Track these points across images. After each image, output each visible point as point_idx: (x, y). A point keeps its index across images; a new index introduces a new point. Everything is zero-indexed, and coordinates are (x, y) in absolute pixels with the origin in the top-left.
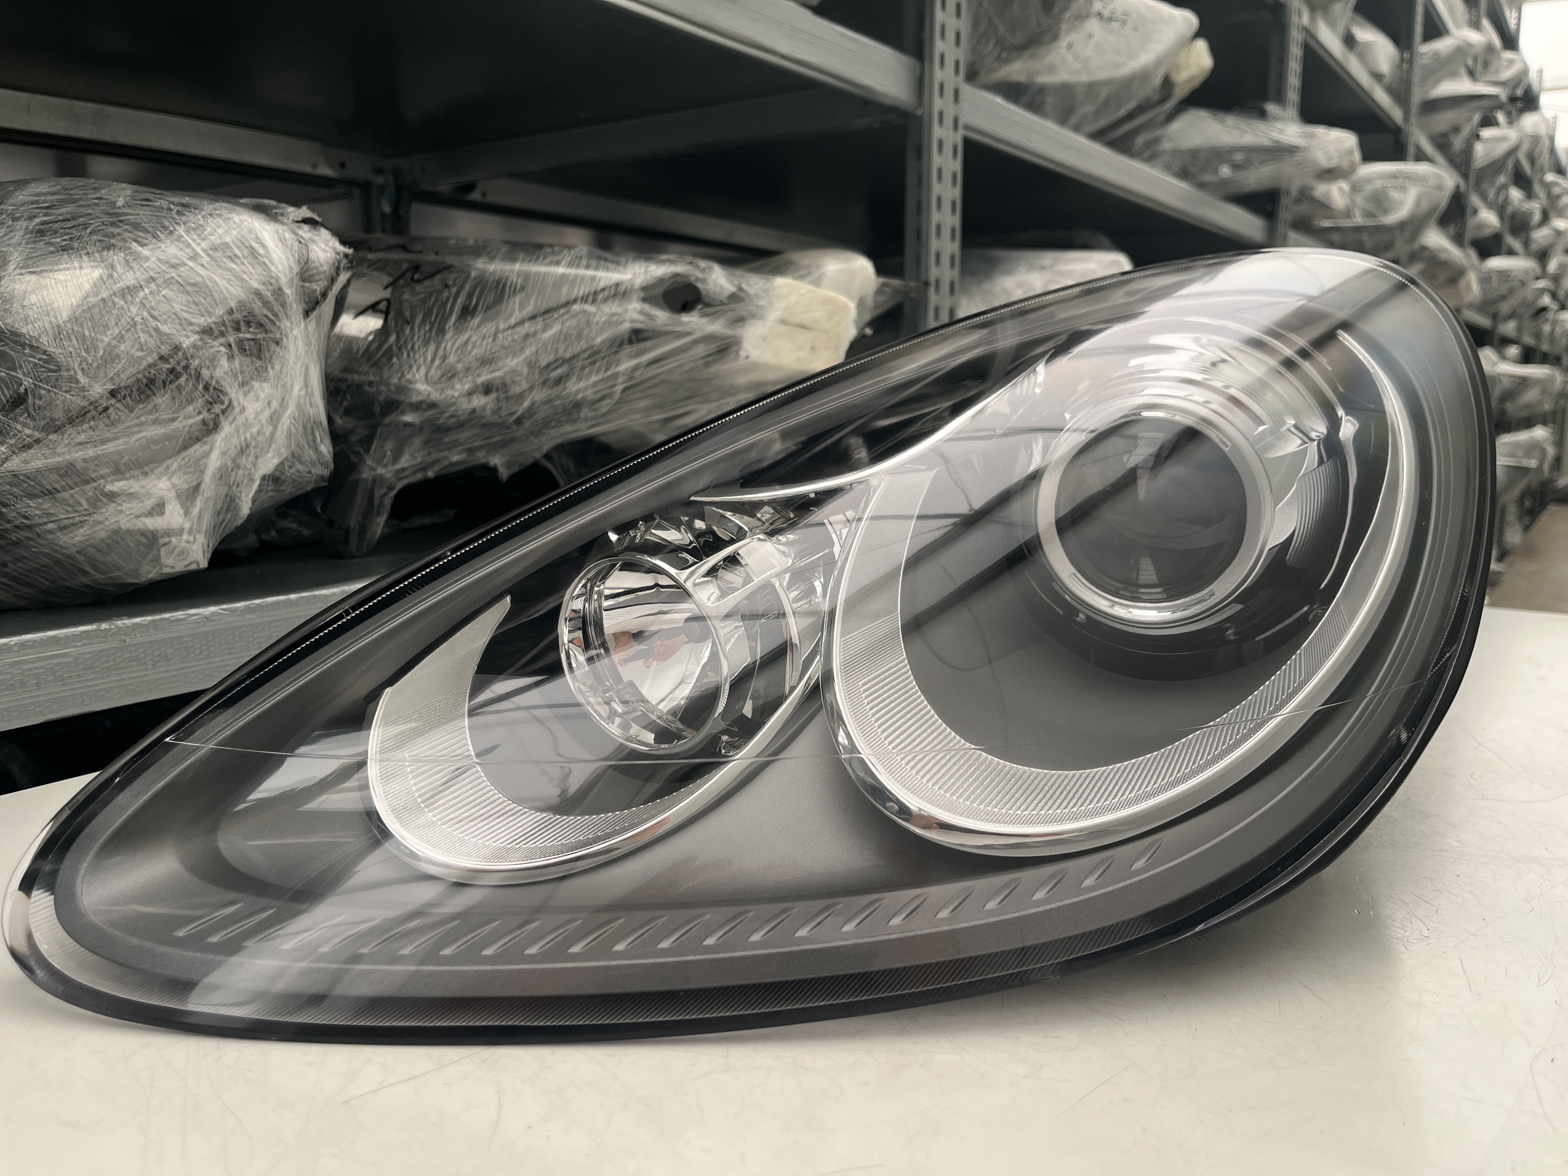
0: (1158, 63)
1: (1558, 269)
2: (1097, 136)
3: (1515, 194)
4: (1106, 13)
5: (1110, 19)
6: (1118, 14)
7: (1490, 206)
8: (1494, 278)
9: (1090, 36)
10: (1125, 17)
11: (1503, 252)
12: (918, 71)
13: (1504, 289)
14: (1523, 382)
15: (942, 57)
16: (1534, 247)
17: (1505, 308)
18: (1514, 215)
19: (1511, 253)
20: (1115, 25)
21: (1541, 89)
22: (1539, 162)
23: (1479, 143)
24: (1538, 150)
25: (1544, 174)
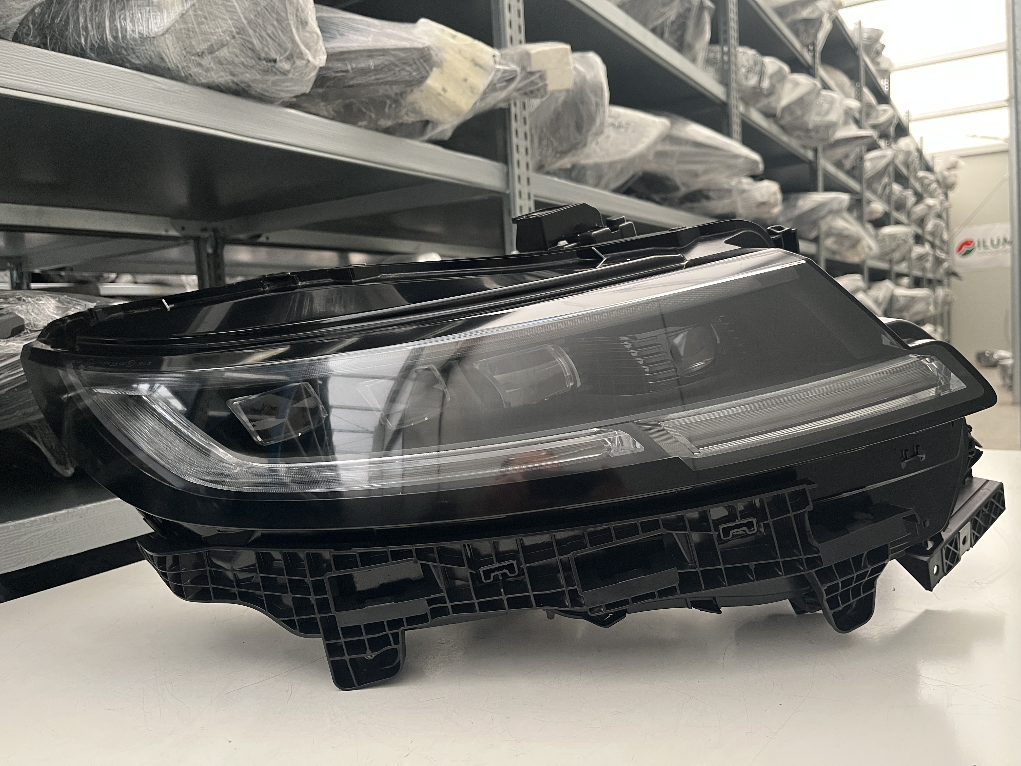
0: (649, 148)
1: (934, 228)
2: (617, 191)
3: (896, 188)
4: (616, 124)
5: (620, 126)
6: (624, 123)
7: (880, 197)
8: (887, 239)
9: (608, 137)
10: (627, 126)
11: (892, 223)
12: (505, 170)
13: (894, 245)
14: (913, 299)
15: (518, 162)
16: (914, 217)
17: (897, 256)
18: (896, 202)
19: (898, 223)
20: (622, 130)
21: (909, 121)
22: (912, 166)
23: (867, 161)
24: (910, 160)
25: (917, 173)
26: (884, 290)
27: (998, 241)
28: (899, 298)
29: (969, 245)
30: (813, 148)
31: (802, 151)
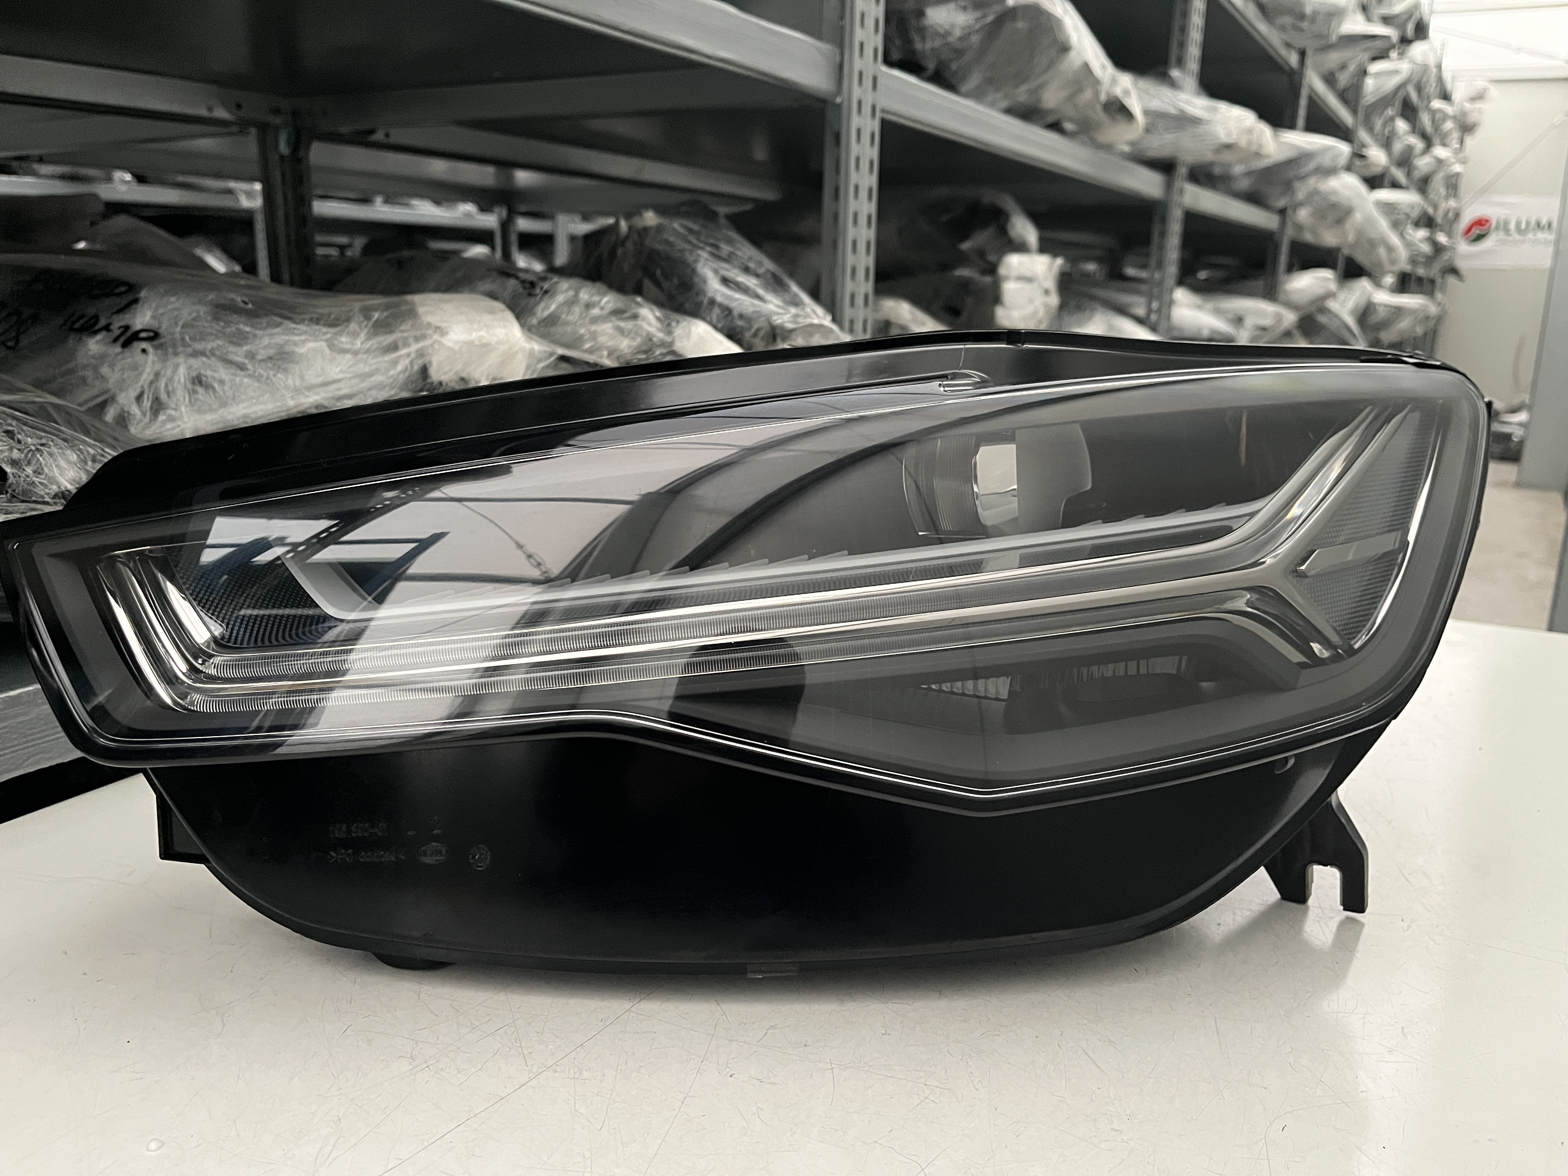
2: (1011, 110)
3: (1401, 125)
7: (1379, 139)
11: (1386, 182)
12: (838, 58)
14: (1398, 311)
15: (861, 47)
16: (1417, 174)
18: (1400, 151)
19: (1395, 185)
21: (1432, 12)
22: (1427, 90)
23: (1368, 77)
24: (1424, 79)
25: (1430, 102)
26: (1358, 293)
27: (1528, 223)
28: (1377, 307)
29: (1483, 225)
30: (1299, 49)
31: (1283, 51)
